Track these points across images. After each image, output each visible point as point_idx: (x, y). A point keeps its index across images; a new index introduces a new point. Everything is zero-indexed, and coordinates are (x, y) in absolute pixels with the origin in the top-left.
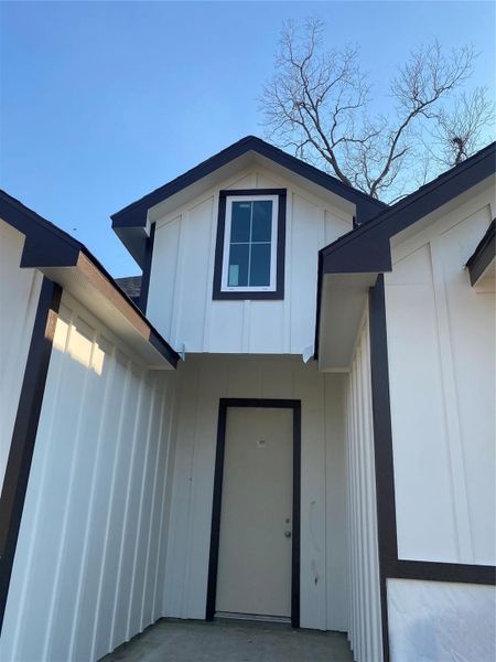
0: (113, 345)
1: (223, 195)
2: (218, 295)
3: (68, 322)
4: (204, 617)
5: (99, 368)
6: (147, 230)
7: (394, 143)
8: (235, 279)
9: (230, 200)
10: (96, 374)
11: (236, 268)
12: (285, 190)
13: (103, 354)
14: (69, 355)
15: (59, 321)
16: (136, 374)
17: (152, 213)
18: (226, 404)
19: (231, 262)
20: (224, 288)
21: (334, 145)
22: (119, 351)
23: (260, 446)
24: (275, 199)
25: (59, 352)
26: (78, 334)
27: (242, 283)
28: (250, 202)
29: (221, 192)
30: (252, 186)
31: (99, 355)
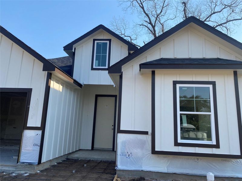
0: (64, 84)
1: (94, 40)
2: (93, 69)
3: (53, 81)
4: (91, 149)
5: (61, 90)
6: (73, 51)
7: (164, 2)
8: (97, 65)
9: (96, 42)
10: (60, 92)
11: (97, 61)
12: (111, 39)
13: (62, 86)
14: (54, 89)
15: (51, 81)
16: (71, 90)
17: (74, 46)
18: (97, 96)
19: (96, 60)
20: (94, 67)
21: (143, 2)
22: (66, 85)
23: (106, 107)
24: (108, 42)
25: (52, 88)
26: (56, 83)
27: (99, 66)
28: (101, 43)
29: (94, 39)
30: (102, 38)
31: (61, 87)
